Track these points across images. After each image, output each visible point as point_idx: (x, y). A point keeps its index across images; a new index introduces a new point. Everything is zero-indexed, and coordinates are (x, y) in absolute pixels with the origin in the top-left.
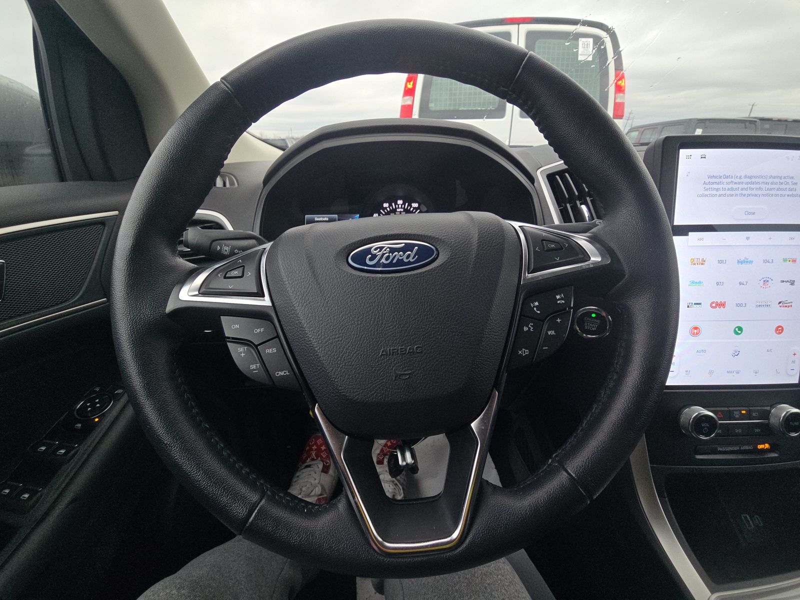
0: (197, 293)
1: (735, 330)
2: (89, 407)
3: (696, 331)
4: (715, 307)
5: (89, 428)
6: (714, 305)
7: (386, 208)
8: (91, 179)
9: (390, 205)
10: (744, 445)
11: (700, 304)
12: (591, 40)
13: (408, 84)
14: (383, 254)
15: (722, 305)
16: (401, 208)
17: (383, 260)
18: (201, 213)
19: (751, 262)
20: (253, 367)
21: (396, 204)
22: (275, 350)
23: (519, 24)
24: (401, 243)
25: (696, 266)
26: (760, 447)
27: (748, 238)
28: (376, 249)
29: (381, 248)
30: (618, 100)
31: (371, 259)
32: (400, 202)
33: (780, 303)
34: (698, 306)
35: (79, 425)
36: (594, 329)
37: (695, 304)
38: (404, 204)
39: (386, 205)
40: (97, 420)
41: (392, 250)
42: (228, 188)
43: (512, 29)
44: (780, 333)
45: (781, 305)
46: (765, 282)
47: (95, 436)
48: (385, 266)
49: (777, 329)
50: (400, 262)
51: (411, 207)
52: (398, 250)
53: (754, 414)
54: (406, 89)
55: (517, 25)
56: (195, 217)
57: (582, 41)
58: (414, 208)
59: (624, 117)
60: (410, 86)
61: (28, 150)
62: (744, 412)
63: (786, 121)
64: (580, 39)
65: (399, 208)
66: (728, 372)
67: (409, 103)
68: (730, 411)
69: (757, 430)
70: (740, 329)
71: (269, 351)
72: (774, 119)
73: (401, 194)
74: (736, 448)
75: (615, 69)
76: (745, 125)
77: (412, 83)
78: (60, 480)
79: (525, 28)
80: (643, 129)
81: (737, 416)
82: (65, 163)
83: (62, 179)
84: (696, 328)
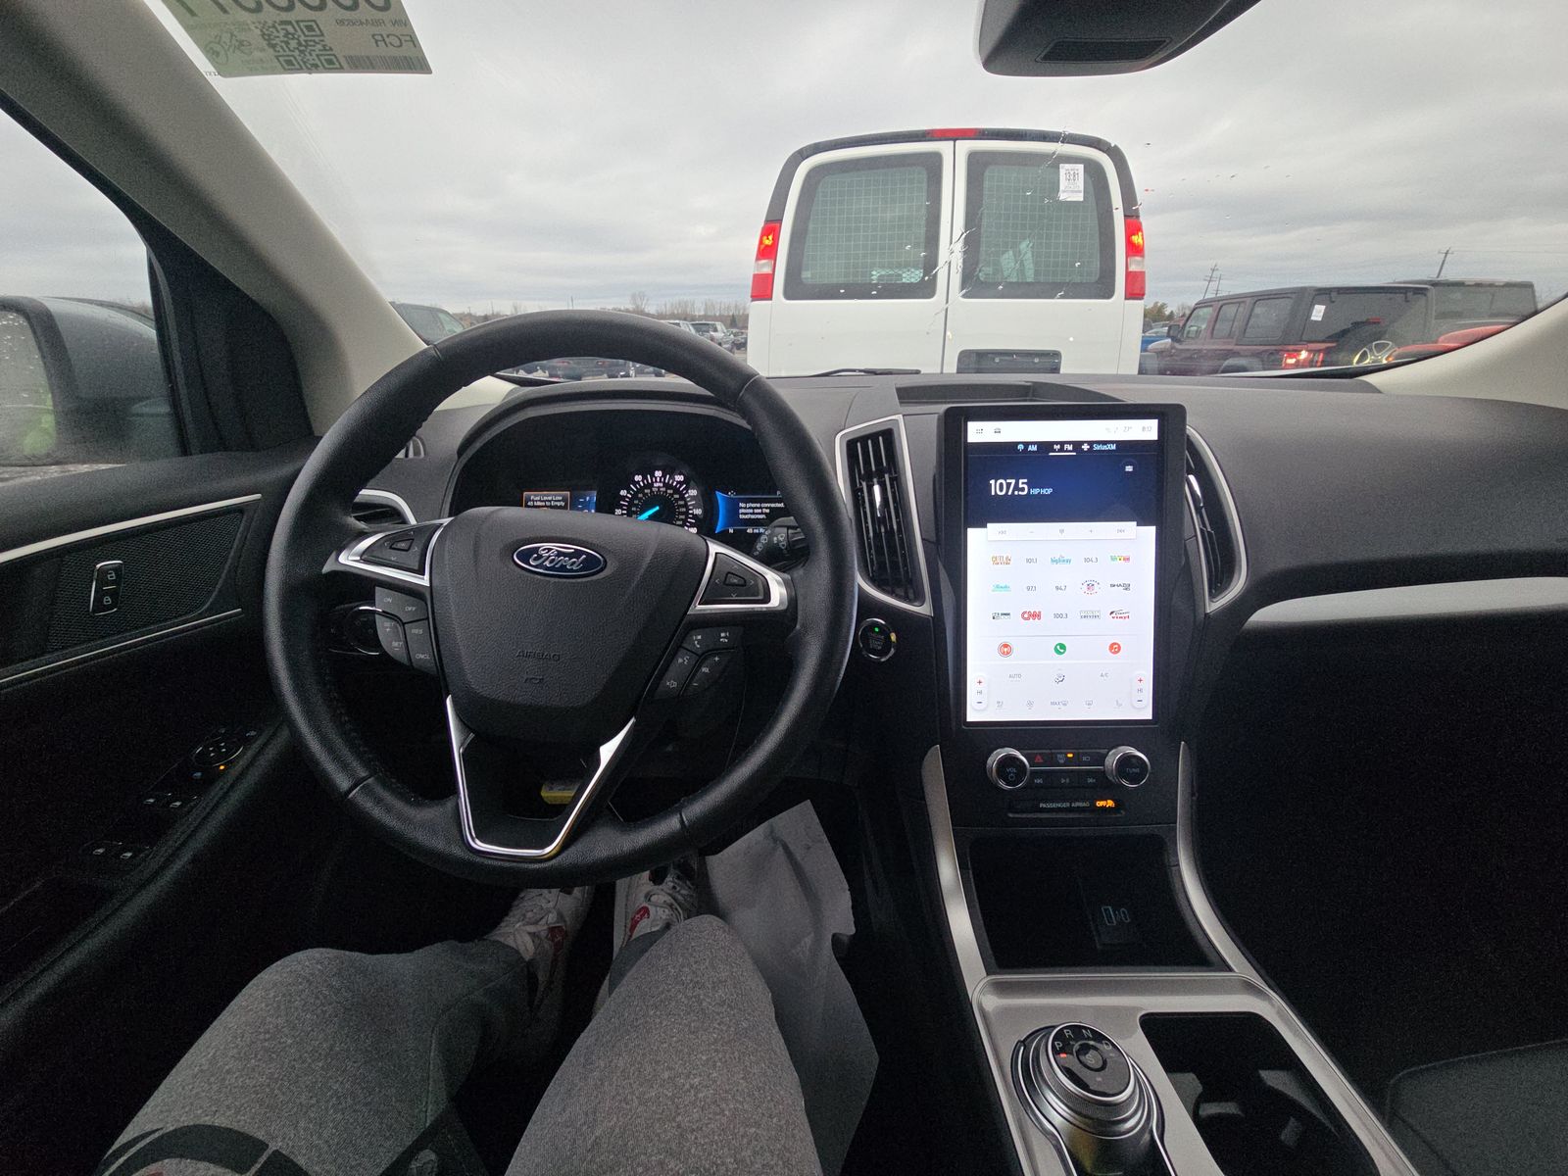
0: (358, 558)
1: (1056, 648)
2: (212, 751)
3: (1006, 650)
4: (1028, 619)
5: (212, 778)
6: (1026, 616)
7: (638, 482)
8: (226, 449)
9: (645, 478)
10: (1077, 800)
11: (1009, 614)
12: (1080, 167)
13: (765, 238)
14: (550, 556)
15: (1036, 616)
16: (660, 481)
17: (547, 563)
18: (367, 494)
19: (1069, 561)
20: (395, 644)
21: (652, 476)
22: (421, 632)
23: (955, 140)
24: (571, 548)
25: (1000, 566)
26: (1100, 804)
27: (1062, 531)
28: (544, 550)
29: (550, 550)
30: (1133, 268)
31: (535, 559)
32: (658, 474)
33: (1112, 613)
34: (1006, 617)
35: (199, 774)
36: (880, 648)
37: (1002, 614)
38: (664, 476)
39: (638, 478)
40: (222, 768)
41: (560, 554)
42: (412, 460)
43: (944, 147)
44: (1115, 653)
45: (1114, 615)
46: (1090, 586)
47: (216, 791)
48: (547, 568)
49: (1112, 647)
50: (563, 568)
51: (674, 480)
52: (565, 555)
53: (1084, 759)
54: (763, 247)
55: (952, 143)
56: (357, 499)
57: (1064, 168)
58: (678, 482)
59: (1145, 297)
60: (768, 242)
61: (137, 408)
62: (1070, 755)
63: (1491, 285)
64: (1061, 165)
65: (656, 481)
66: (1052, 703)
67: (767, 270)
68: (1052, 753)
69: (1090, 780)
70: (1063, 646)
71: (413, 631)
72: (1467, 283)
73: (659, 463)
74: (1066, 805)
75: (1125, 216)
76: (1406, 298)
77: (770, 237)
78: (177, 836)
79: (965, 146)
80: (1221, 303)
81: (1062, 761)
82: (191, 428)
83: (185, 450)
84: (1006, 646)
